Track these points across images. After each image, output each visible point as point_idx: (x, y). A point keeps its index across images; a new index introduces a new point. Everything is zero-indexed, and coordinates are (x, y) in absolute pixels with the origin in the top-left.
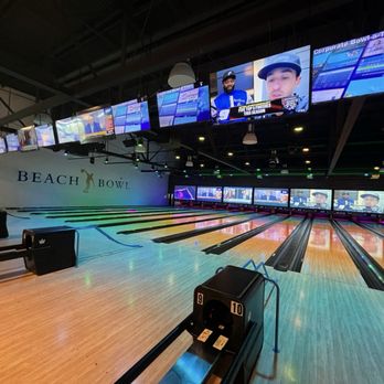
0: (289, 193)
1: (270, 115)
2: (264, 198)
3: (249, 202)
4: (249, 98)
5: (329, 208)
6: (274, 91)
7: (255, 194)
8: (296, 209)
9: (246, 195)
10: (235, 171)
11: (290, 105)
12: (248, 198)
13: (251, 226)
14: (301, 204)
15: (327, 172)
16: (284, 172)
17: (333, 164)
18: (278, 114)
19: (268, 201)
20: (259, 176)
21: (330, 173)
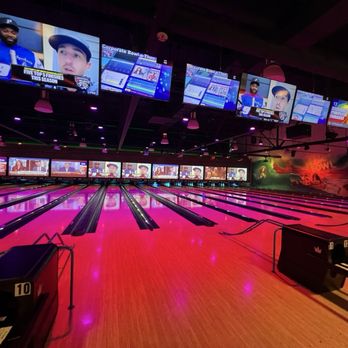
0: (88, 164)
1: (61, 87)
2: (63, 169)
3: (46, 173)
4: (37, 62)
5: (119, 177)
6: (66, 64)
7: (53, 166)
8: (94, 178)
9: (41, 167)
10: (27, 140)
11: (82, 84)
12: (43, 170)
13: (49, 199)
14: (98, 174)
15: (117, 148)
16: (83, 146)
17: (121, 143)
18: (70, 89)
19: (67, 172)
20: (57, 148)
21: (120, 149)
